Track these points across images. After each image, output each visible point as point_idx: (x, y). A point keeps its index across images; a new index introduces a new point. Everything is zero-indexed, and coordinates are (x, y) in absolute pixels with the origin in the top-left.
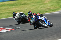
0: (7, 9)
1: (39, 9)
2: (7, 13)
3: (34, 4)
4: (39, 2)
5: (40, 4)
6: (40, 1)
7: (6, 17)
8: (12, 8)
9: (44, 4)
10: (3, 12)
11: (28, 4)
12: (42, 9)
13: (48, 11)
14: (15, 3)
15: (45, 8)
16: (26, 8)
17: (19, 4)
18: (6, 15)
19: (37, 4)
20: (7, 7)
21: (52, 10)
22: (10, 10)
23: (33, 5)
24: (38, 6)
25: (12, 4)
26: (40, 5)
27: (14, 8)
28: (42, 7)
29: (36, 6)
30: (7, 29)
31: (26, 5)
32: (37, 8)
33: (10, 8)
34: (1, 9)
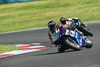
1: (89, 13)
2: (37, 20)
3: (81, 6)
4: (89, 3)
5: (91, 5)
7: (34, 26)
8: (46, 12)
9: (98, 5)
10: (31, 19)
11: (71, 5)
12: (94, 13)
14: (50, 4)
15: (99, 12)
16: (68, 13)
17: (57, 5)
18: (36, 23)
19: (86, 5)
20: (36, 11)
22: (41, 16)
23: (79, 7)
24: (88, 8)
25: (45, 6)
26: (90, 6)
28: (93, 11)
29: (84, 10)
30: (36, 47)
31: (68, 8)
32: (86, 12)
33: (41, 12)
34: (26, 14)
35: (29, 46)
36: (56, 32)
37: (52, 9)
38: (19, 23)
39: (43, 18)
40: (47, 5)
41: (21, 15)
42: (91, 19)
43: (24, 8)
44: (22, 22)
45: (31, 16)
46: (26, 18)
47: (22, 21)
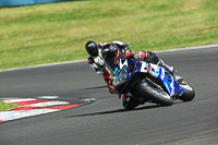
0: (51, 31)
1: (163, 30)
2: (51, 44)
3: (145, 15)
4: (163, 7)
5: (168, 12)
6: (167, 3)
7: (45, 59)
8: (69, 27)
9: (183, 13)
10: (37, 43)
11: (126, 13)
12: (174, 31)
13: (197, 39)
14: (79, 11)
15: (186, 28)
16: (119, 30)
17: (93, 13)
18: (47, 52)
19: (157, 13)
20: (48, 25)
21: (212, 37)
22: (60, 36)
23: (141, 16)
24: (161, 19)
25: (67, 14)
26: (167, 16)
27: (75, 30)
28: (173, 26)
29: (153, 22)
30: (49, 104)
31: (118, 19)
32: (157, 27)
33: (59, 29)
34: (27, 33)
35: (33, 102)
36: (121, 66)
37: (83, 21)
38: (11, 51)
39: (64, 41)
40: (71, 14)
41: (15, 35)
42: (167, 43)
43: (21, 20)
44: (19, 49)
45: (37, 36)
46: (27, 40)
47: (17, 47)
